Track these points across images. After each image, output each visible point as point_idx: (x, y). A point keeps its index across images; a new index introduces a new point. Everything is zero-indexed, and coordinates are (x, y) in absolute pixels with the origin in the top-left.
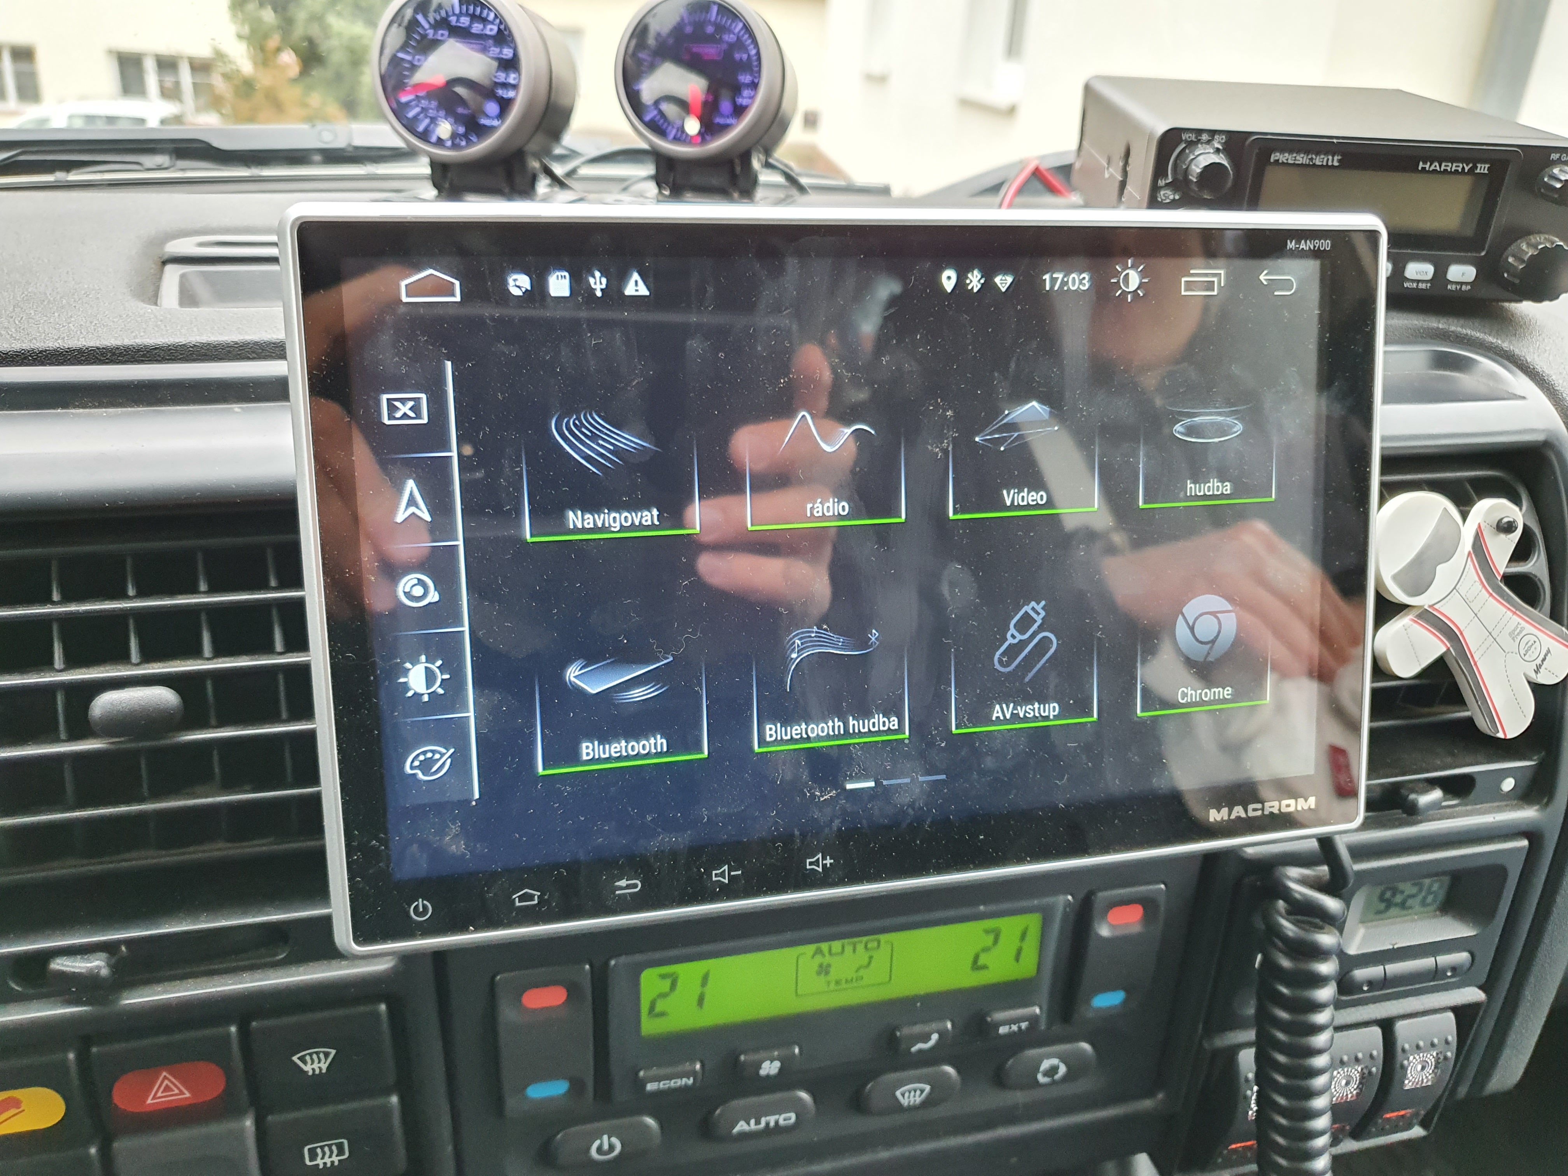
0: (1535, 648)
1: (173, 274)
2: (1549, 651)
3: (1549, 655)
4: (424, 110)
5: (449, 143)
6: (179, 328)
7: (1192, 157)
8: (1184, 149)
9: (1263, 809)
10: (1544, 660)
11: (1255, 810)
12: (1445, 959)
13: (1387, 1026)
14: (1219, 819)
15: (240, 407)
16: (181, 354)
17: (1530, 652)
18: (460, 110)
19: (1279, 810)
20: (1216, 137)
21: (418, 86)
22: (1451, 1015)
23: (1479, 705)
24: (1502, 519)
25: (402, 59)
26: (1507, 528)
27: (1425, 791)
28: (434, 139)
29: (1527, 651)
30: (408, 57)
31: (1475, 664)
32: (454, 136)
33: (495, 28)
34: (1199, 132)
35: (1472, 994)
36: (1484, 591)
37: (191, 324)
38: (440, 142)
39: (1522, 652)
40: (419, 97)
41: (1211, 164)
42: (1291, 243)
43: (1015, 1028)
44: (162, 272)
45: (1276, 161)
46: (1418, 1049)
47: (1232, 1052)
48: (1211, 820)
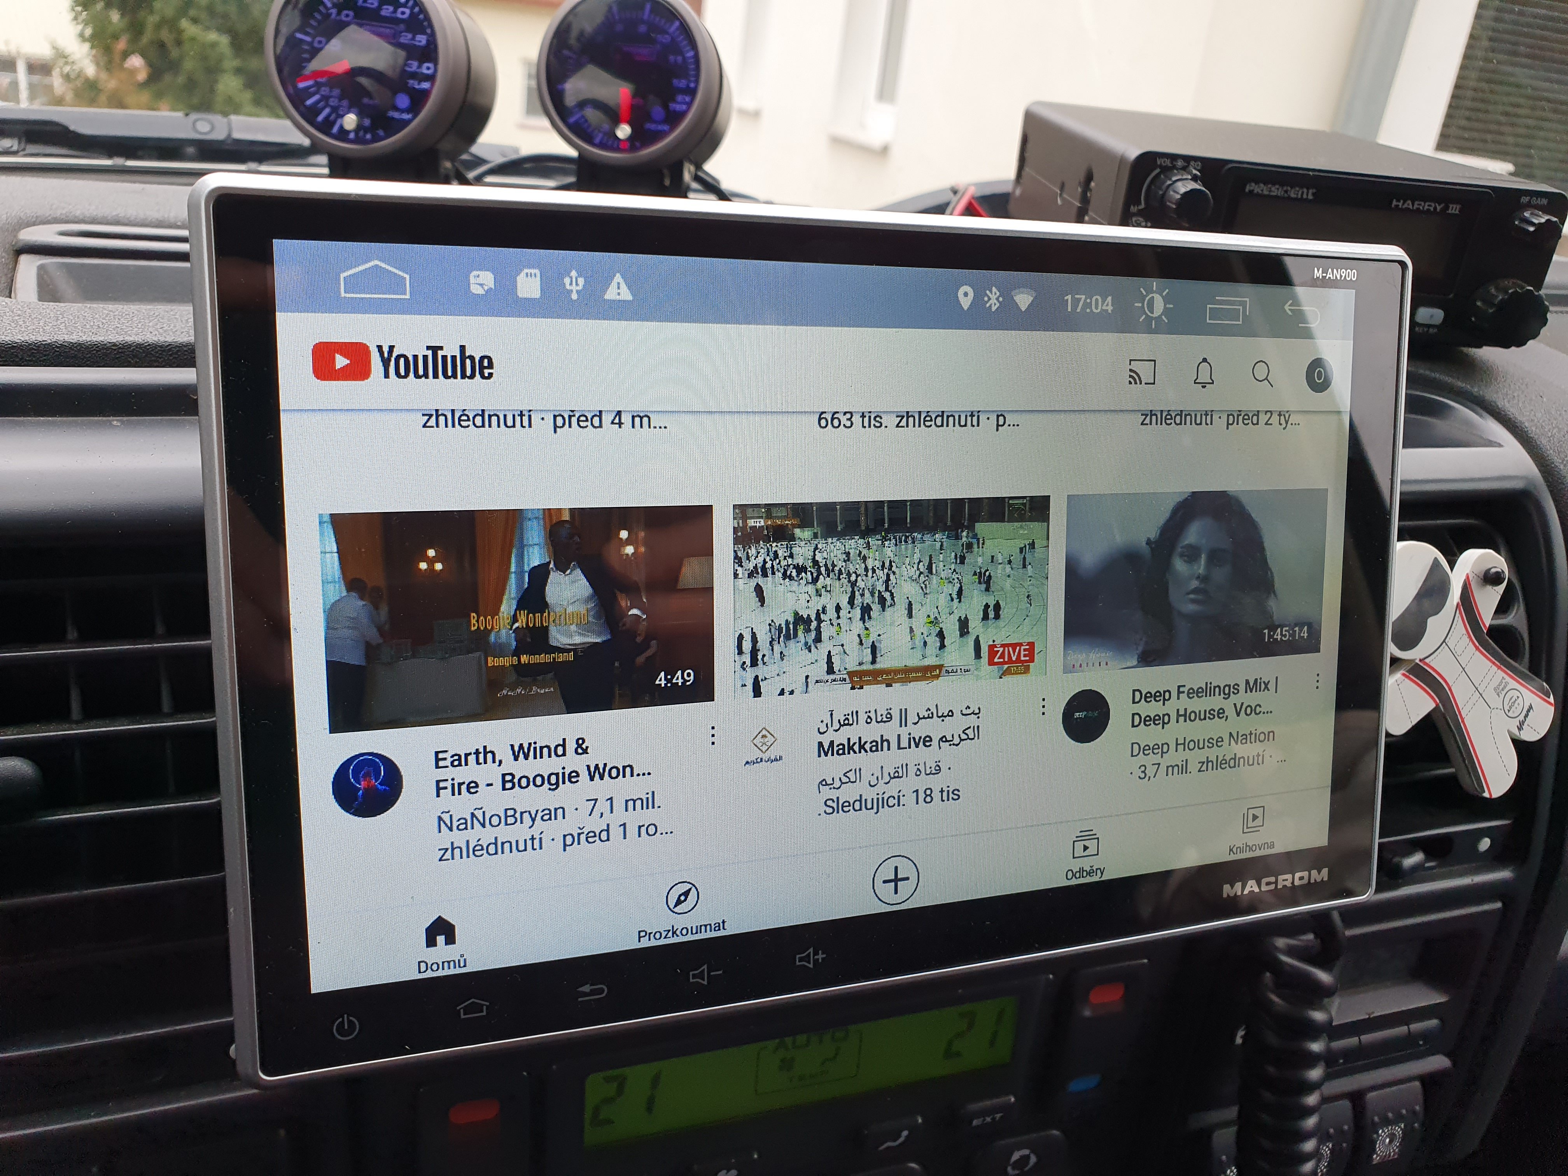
0: (1518, 704)
1: (28, 266)
2: (1531, 707)
3: (1531, 711)
4: (325, 98)
5: (352, 136)
6: (42, 324)
7: (1169, 182)
8: (1158, 175)
9: (1276, 883)
10: (1526, 716)
11: (1268, 884)
12: (1416, 1027)
13: (1357, 1098)
14: (1232, 895)
15: (117, 420)
16: (45, 356)
17: (1513, 708)
18: (366, 100)
19: (1293, 883)
20: (1192, 163)
21: (317, 74)
22: (1417, 1084)
23: (1466, 765)
24: (1490, 569)
25: (301, 40)
26: (1491, 579)
27: (1409, 853)
28: (335, 130)
29: (1510, 707)
30: (308, 39)
31: (1463, 721)
32: (359, 127)
33: (408, 11)
34: (1174, 157)
35: (1438, 1062)
36: (1471, 644)
37: (58, 319)
38: (343, 134)
39: (1507, 708)
40: (318, 85)
41: (1192, 190)
42: (1318, 271)
43: (988, 1119)
44: (16, 262)
45: (1251, 192)
46: (1386, 1122)
47: (1206, 1134)
48: (1225, 895)
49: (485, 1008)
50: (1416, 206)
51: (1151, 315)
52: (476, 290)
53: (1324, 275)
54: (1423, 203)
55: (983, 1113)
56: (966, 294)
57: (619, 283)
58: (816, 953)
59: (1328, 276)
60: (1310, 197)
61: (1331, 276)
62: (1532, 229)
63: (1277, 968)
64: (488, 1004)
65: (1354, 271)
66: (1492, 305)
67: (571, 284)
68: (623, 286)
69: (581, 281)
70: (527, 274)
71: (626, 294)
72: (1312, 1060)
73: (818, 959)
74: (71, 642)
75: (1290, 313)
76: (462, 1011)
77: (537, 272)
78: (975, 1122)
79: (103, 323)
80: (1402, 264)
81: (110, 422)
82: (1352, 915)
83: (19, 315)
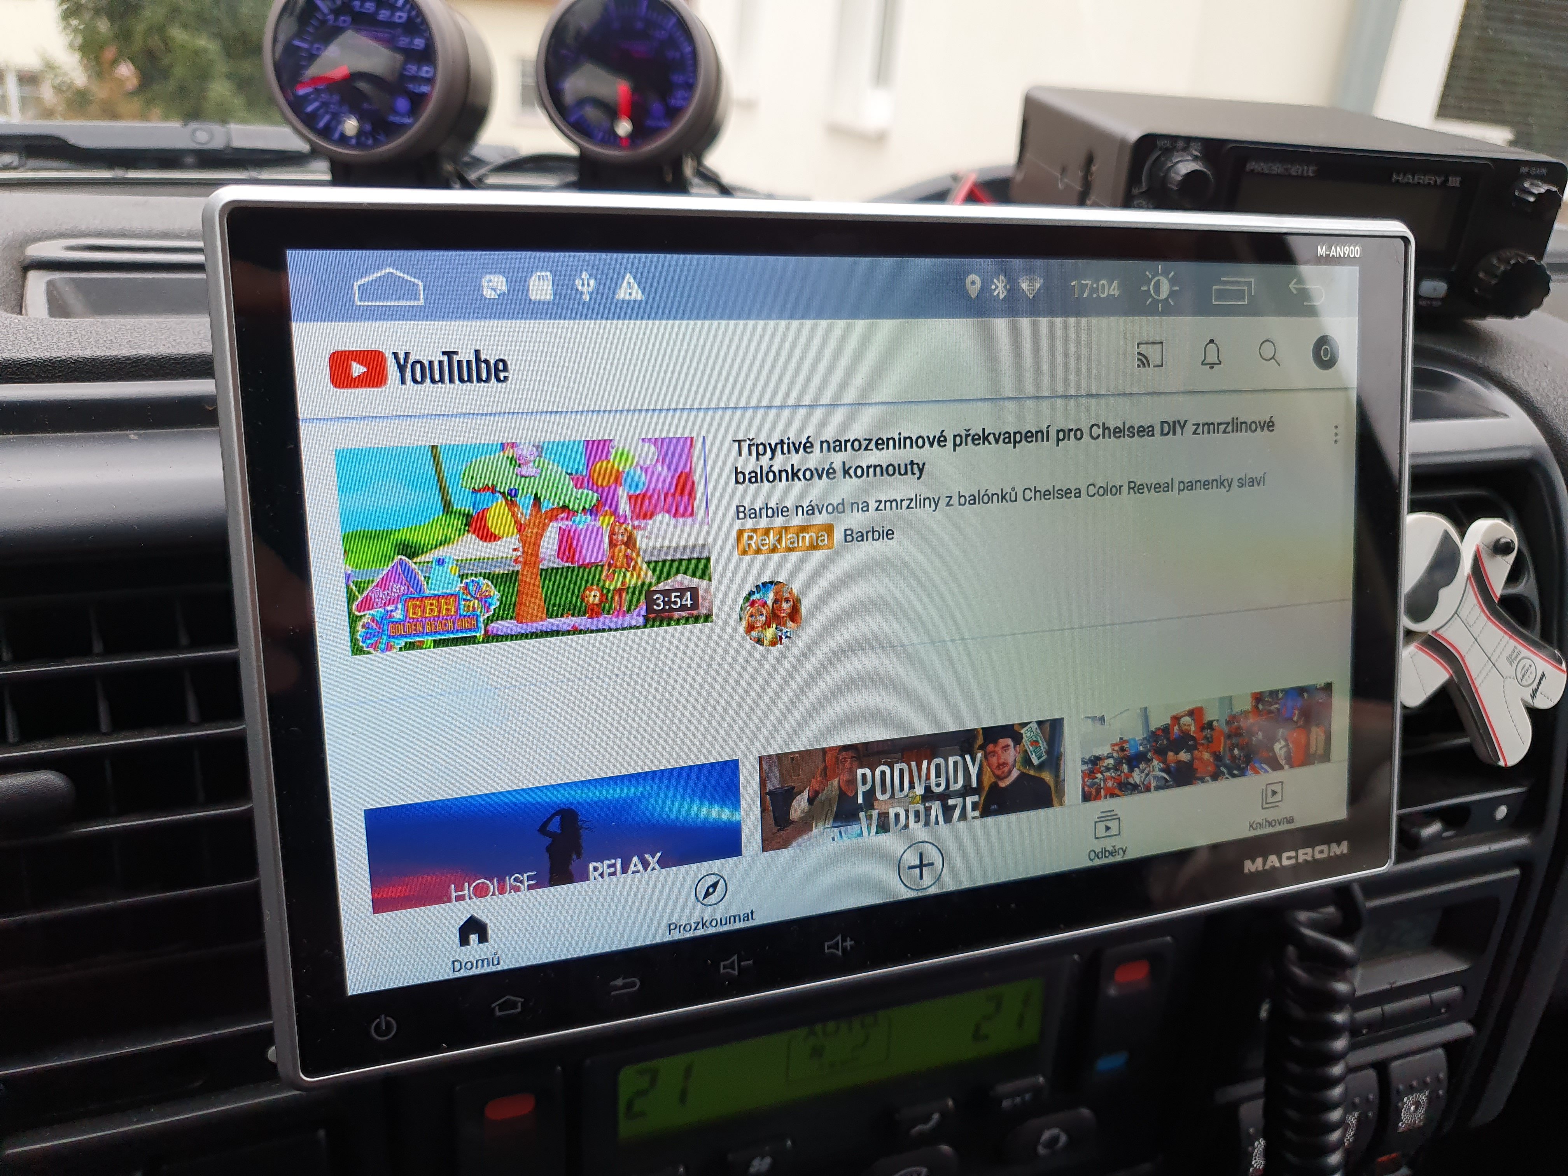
0: (1531, 673)
1: (37, 282)
2: (1543, 675)
3: (1544, 679)
4: (325, 104)
5: (353, 141)
6: (55, 340)
7: (1170, 164)
8: (1159, 157)
9: (1296, 858)
10: (1539, 683)
11: (1289, 858)
12: (1438, 995)
13: (1381, 1067)
14: (1253, 870)
15: (134, 434)
16: (60, 372)
17: (1526, 677)
18: (366, 106)
19: (1313, 857)
20: (1192, 144)
21: (315, 80)
22: (1440, 1052)
23: (1480, 734)
24: (1499, 539)
25: (298, 47)
26: (1501, 548)
27: (1427, 824)
28: (336, 135)
29: (1523, 677)
30: (305, 45)
31: (1477, 690)
32: (360, 133)
33: (404, 15)
34: (1174, 138)
35: (1461, 1029)
36: (1482, 614)
37: (71, 335)
38: (343, 140)
39: (1520, 677)
40: (317, 90)
41: (1194, 171)
42: (1322, 249)
43: (1018, 1100)
44: (24, 278)
45: (1252, 171)
46: (1411, 1090)
47: (1233, 1108)
48: (1246, 871)
49: (519, 1004)
50: (1416, 180)
51: (1158, 298)
52: (489, 294)
53: (1328, 253)
54: (1422, 177)
55: (1012, 1095)
56: (973, 283)
57: (630, 284)
58: (844, 940)
59: (1332, 254)
60: (1311, 174)
61: (1335, 254)
62: (1532, 199)
63: (1300, 941)
64: (523, 1000)
65: (1357, 248)
66: (1496, 276)
67: (583, 285)
68: (634, 285)
69: (593, 282)
70: (539, 277)
71: (637, 294)
72: (1335, 1031)
73: (847, 946)
74: (98, 655)
75: (1295, 292)
76: (497, 1008)
77: (549, 274)
78: (1006, 1104)
79: (116, 338)
80: (1405, 239)
81: (127, 435)
82: (1373, 887)
83: (32, 333)
